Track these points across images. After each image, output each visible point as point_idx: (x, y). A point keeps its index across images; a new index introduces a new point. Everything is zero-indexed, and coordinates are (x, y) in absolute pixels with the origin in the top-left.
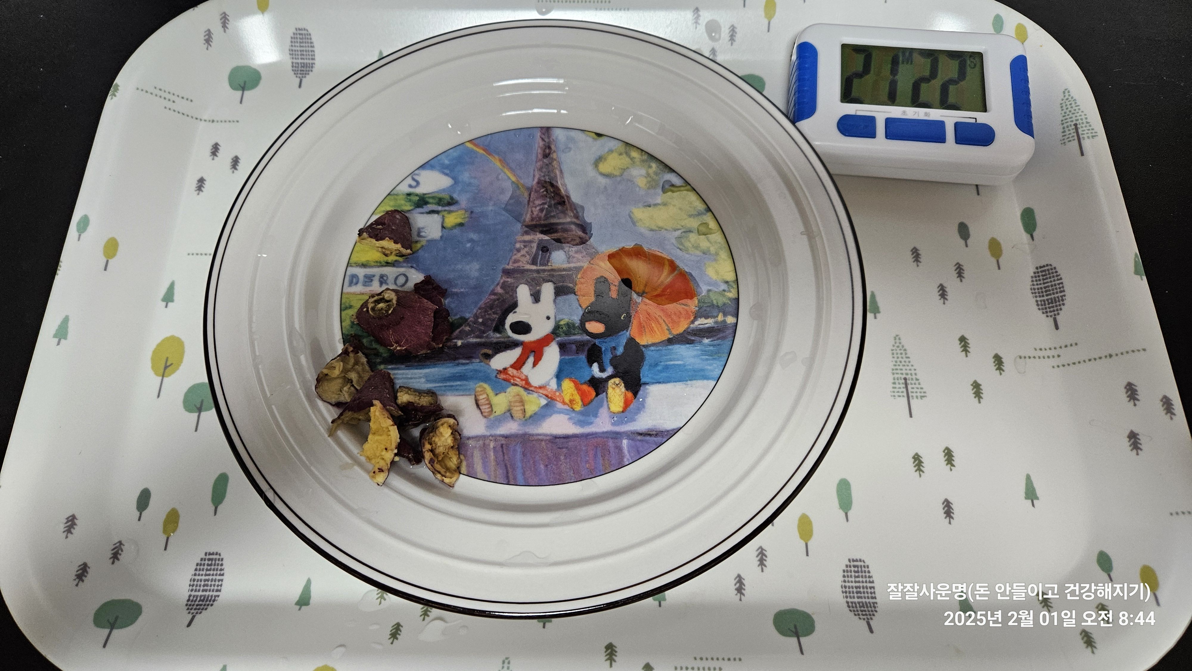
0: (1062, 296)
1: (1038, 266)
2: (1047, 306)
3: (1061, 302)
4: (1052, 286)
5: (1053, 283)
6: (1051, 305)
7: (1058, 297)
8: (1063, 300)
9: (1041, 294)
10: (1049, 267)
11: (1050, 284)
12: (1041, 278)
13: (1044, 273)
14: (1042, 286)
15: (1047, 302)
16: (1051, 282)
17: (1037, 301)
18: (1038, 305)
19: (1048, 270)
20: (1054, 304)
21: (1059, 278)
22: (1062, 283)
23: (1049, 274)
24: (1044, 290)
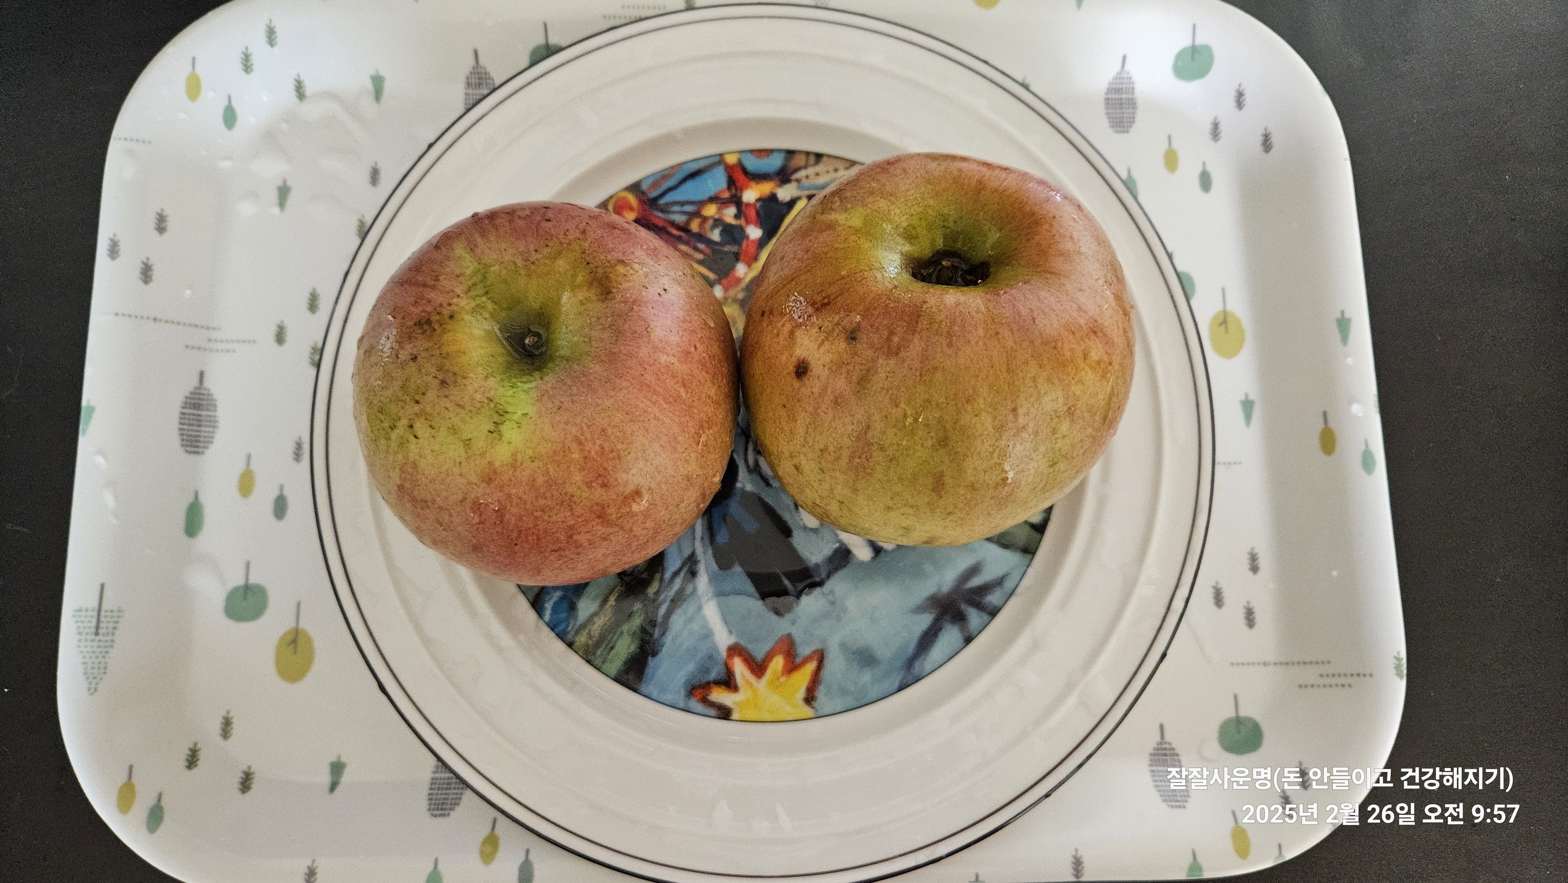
0: (185, 408)
1: (199, 456)
2: (204, 402)
3: (188, 401)
4: (192, 425)
5: (191, 428)
6: (200, 402)
7: (191, 408)
8: (186, 403)
9: (207, 419)
10: (189, 449)
11: (195, 428)
12: (201, 439)
13: (198, 444)
14: (203, 429)
15: (204, 407)
16: (192, 430)
17: (215, 411)
18: (215, 406)
19: (191, 446)
20: (197, 401)
21: (182, 432)
22: (181, 424)
23: (191, 441)
24: (203, 423)
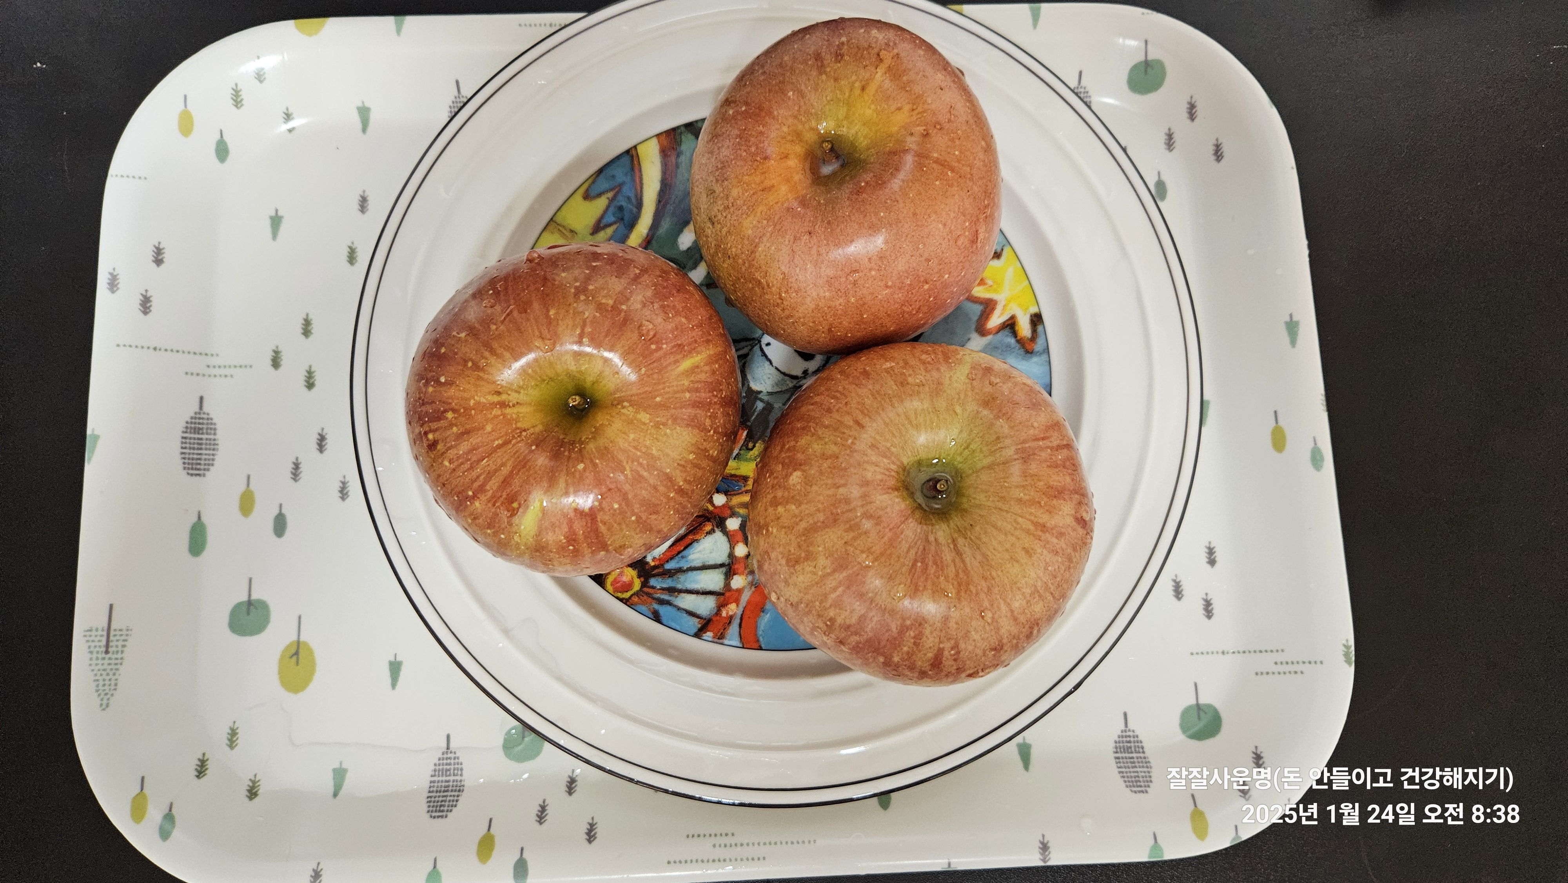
0: (186, 432)
1: (202, 478)
2: (205, 426)
3: (189, 425)
4: (194, 449)
5: (192, 451)
6: (200, 426)
7: (191, 433)
8: (187, 428)
9: (208, 442)
10: (191, 472)
11: (196, 451)
12: (202, 462)
13: (198, 467)
14: (204, 452)
15: (205, 431)
16: (193, 454)
17: (215, 434)
18: (215, 429)
19: (192, 469)
20: (197, 426)
21: (183, 456)
22: (182, 448)
23: (192, 464)
24: (204, 446)
